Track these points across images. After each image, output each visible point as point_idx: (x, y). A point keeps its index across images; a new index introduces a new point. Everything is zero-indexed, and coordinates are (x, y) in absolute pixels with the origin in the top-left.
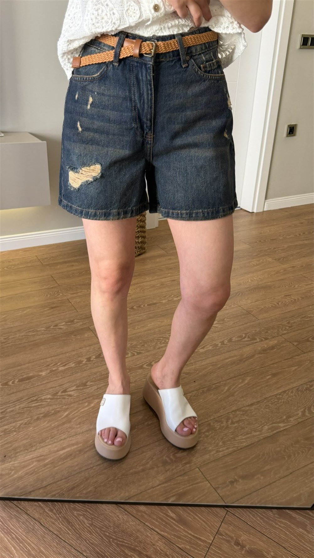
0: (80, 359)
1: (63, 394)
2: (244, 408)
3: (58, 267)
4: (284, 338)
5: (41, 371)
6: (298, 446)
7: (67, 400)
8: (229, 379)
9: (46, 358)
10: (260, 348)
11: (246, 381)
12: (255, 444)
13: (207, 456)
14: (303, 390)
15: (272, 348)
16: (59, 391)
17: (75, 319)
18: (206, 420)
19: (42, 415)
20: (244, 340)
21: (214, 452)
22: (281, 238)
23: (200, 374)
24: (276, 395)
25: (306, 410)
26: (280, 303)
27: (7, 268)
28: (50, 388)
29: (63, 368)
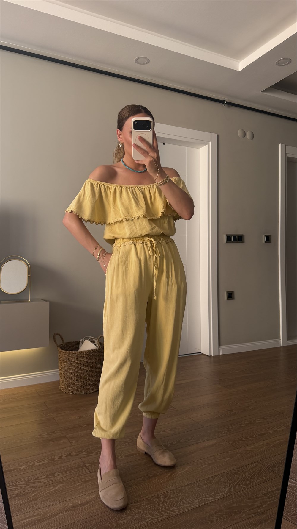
0: (53, 457)
1: (35, 481)
2: (180, 488)
3: (51, 397)
4: (222, 439)
5: (21, 466)
6: (221, 513)
7: (37, 485)
9: (27, 457)
10: (202, 446)
11: (186, 469)
12: (185, 513)
13: (143, 522)
14: (232, 474)
15: (212, 446)
16: (32, 479)
17: (55, 431)
18: (148, 497)
19: (15, 495)
20: (189, 441)
21: (150, 519)
22: (231, 372)
24: (208, 479)
25: (232, 488)
26: (223, 415)
27: (11, 398)
28: (25, 477)
29: (38, 464)
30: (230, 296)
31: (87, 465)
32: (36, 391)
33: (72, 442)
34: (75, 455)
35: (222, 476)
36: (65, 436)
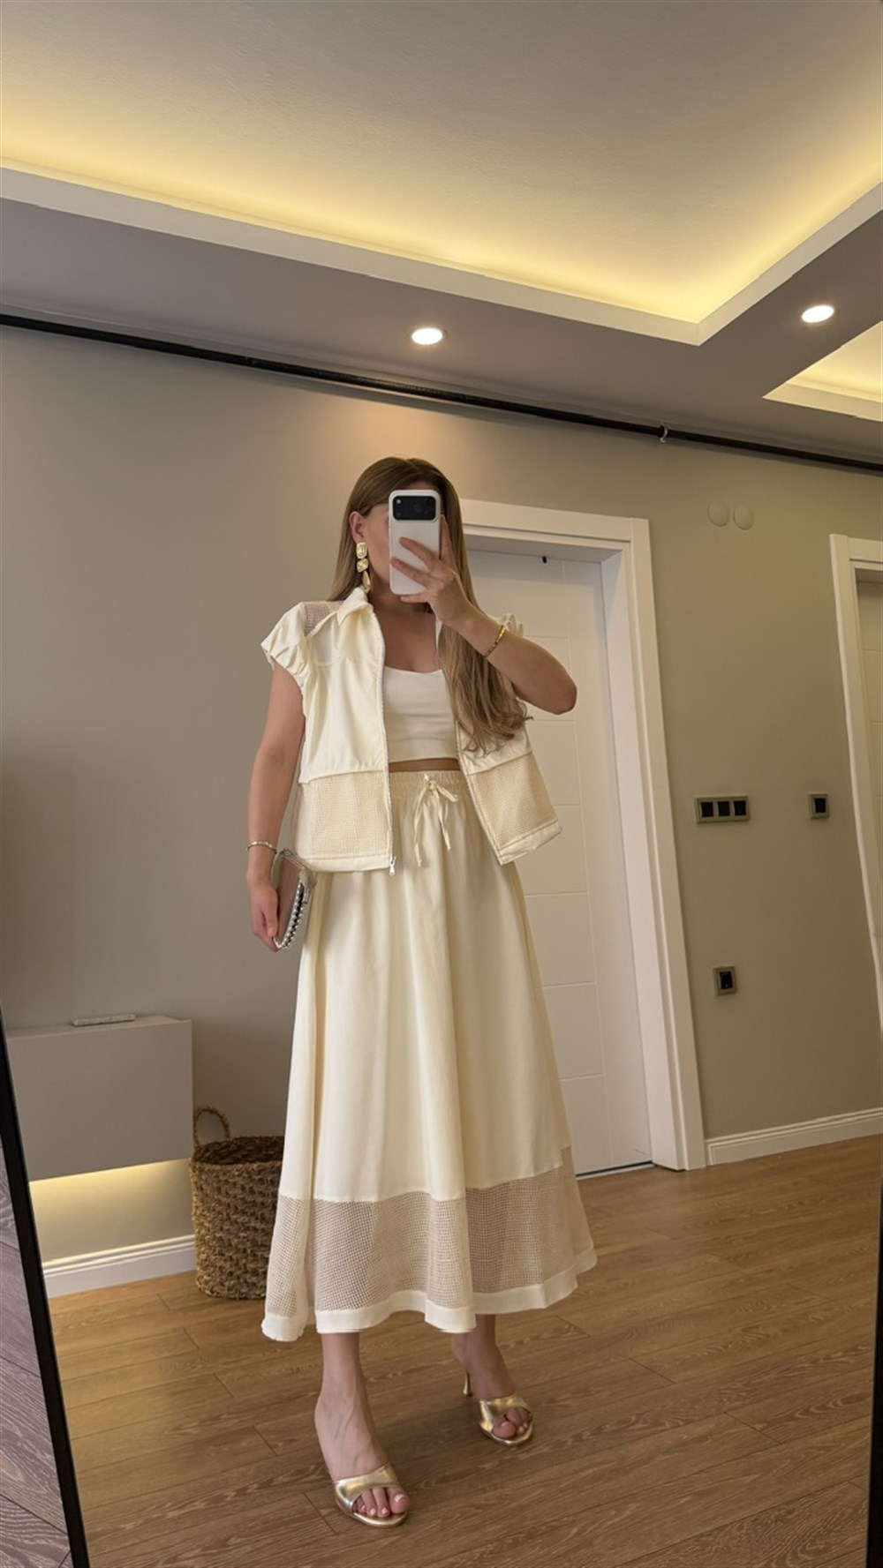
0: (220, 1492)
4: (733, 1417)
5: (125, 1522)
8: (584, 1511)
9: (141, 1495)
10: (670, 1442)
14: (769, 1522)
15: (702, 1439)
16: (158, 1561)
17: (223, 1414)
20: (631, 1428)
22: (745, 1216)
23: (513, 1505)
24: (697, 1539)
26: (730, 1346)
27: (88, 1322)
28: (138, 1555)
29: (176, 1513)
30: (726, 980)
31: (324, 1512)
32: (160, 1297)
33: (276, 1446)
34: (287, 1483)
35: (740, 1528)
36: (253, 1427)
